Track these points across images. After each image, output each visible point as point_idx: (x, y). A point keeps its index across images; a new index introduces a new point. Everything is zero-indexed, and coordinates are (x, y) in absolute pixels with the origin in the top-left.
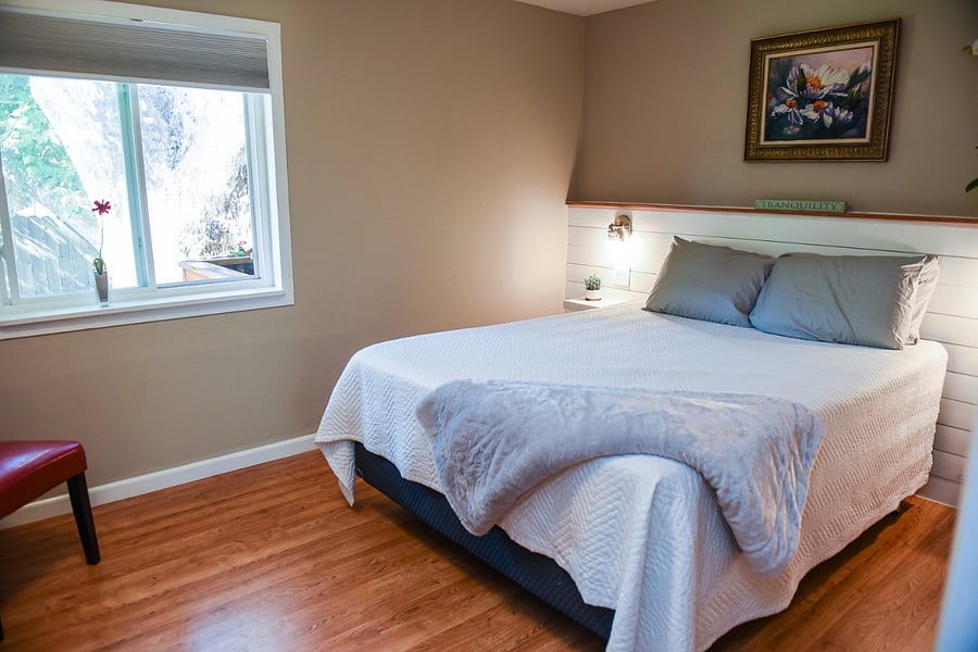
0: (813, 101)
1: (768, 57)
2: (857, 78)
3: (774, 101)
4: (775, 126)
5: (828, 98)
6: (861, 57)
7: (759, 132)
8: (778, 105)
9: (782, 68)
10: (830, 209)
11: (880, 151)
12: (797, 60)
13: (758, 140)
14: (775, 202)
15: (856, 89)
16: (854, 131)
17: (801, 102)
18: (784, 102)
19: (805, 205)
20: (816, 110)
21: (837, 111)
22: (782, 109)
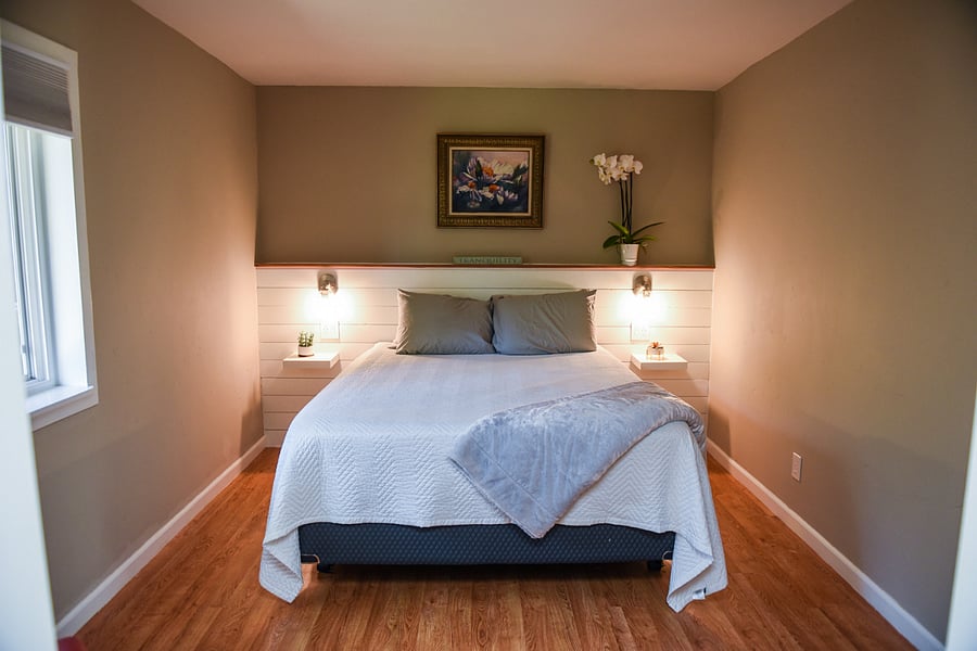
0: (488, 185)
1: (451, 149)
2: (519, 171)
3: (458, 181)
4: (461, 202)
5: (499, 183)
6: (521, 157)
7: (447, 204)
8: (461, 185)
9: (463, 160)
10: (512, 262)
11: (538, 221)
12: (474, 154)
13: (447, 211)
14: (469, 259)
15: (519, 179)
16: (519, 208)
17: (480, 185)
18: (466, 184)
19: (493, 260)
20: (491, 191)
21: (507, 193)
22: (465, 189)
